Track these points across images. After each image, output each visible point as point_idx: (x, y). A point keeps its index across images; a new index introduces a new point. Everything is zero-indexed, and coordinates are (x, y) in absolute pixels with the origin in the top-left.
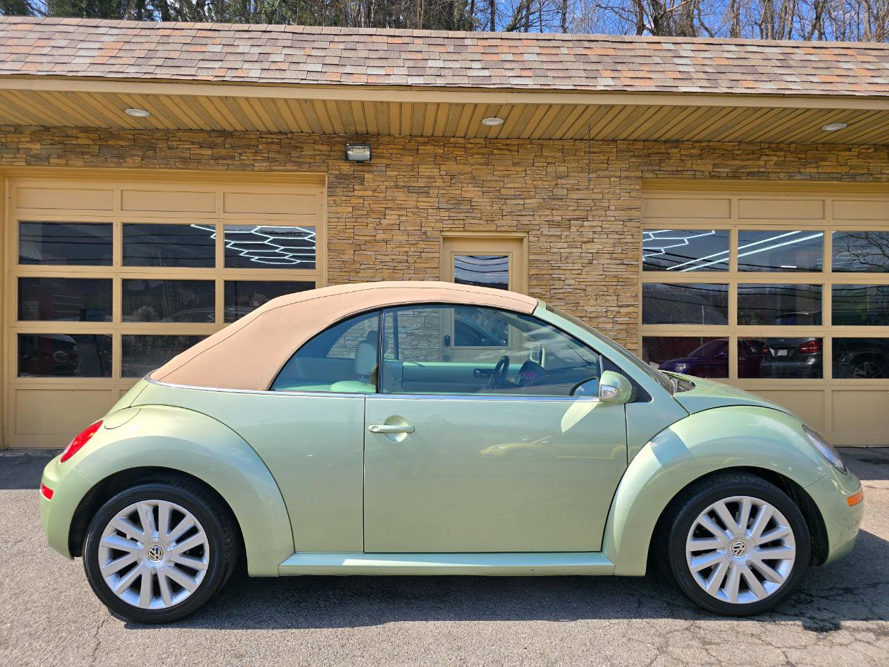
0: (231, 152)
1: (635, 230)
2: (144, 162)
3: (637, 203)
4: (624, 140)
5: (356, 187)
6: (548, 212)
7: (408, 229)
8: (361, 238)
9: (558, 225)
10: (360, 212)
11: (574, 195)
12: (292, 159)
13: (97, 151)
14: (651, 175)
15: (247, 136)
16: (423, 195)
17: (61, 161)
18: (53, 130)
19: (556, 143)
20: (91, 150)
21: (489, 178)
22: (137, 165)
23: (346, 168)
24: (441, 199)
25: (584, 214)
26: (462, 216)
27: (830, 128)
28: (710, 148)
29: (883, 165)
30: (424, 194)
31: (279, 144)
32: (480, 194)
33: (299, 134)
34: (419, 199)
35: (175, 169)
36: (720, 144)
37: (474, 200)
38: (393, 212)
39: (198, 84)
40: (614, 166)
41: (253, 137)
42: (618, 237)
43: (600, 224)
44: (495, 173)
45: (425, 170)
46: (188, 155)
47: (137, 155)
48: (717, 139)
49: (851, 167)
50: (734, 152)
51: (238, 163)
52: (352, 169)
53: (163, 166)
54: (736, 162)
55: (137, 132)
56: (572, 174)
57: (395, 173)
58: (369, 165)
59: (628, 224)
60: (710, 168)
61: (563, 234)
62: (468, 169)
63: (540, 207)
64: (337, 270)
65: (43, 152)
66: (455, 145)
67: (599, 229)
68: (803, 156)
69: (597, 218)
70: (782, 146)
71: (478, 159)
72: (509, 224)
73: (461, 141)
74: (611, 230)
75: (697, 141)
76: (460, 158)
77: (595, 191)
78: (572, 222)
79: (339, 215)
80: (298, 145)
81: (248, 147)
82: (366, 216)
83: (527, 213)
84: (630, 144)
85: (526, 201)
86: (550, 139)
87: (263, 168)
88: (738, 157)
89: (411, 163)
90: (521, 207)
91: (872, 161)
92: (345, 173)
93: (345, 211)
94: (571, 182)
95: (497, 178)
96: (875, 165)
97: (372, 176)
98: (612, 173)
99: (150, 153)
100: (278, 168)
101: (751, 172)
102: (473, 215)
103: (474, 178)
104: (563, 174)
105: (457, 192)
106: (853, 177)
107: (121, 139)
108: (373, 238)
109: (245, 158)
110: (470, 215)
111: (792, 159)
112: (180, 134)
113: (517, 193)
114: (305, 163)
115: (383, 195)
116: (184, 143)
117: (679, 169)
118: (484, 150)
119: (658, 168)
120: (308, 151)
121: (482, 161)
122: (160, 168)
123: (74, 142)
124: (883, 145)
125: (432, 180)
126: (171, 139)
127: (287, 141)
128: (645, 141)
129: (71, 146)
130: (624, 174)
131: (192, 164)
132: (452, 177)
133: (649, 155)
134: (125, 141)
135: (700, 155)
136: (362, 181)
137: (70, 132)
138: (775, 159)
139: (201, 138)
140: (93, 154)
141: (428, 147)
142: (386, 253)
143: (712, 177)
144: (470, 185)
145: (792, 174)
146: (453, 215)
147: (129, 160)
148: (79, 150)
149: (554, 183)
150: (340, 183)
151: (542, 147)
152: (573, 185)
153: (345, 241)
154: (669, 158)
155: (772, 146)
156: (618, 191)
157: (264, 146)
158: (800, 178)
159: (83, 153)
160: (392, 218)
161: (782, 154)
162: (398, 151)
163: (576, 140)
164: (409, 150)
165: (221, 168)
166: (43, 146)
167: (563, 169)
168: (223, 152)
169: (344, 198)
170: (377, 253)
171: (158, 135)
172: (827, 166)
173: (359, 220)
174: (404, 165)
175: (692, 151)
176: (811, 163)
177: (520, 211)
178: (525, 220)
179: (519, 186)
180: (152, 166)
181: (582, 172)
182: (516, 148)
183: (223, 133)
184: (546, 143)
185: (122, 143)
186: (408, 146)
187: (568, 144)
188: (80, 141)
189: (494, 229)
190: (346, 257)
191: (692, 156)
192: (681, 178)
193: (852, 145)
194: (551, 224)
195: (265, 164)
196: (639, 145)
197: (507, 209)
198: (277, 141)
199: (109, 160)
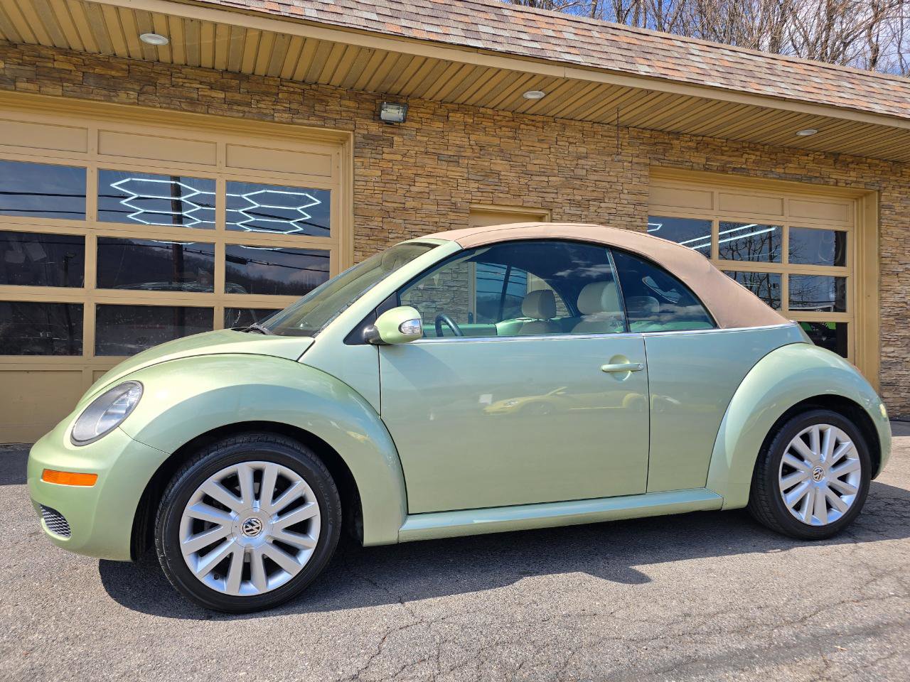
0: (248, 99)
1: (644, 214)
2: (142, 98)
3: (646, 189)
4: (635, 127)
5: (385, 150)
6: (569, 191)
7: (438, 198)
8: (389, 205)
9: (579, 205)
10: (391, 177)
11: (592, 177)
12: (317, 113)
13: (81, 79)
14: (657, 163)
15: (266, 82)
16: (451, 164)
17: (31, 86)
18: (22, 48)
19: (577, 124)
20: (72, 77)
21: (517, 153)
22: (132, 101)
23: (374, 128)
24: (470, 170)
25: (601, 196)
26: (489, 189)
27: (802, 134)
28: (703, 142)
29: (831, 170)
30: (455, 164)
31: (303, 93)
32: (508, 167)
33: (325, 86)
34: (450, 168)
35: (181, 110)
36: (712, 139)
37: (503, 173)
38: (425, 180)
39: (254, 16)
40: (626, 151)
41: (271, 83)
42: (629, 219)
43: (614, 206)
44: (522, 148)
45: (456, 138)
46: (195, 96)
47: (133, 90)
48: (711, 135)
49: (809, 171)
50: (723, 148)
51: (254, 111)
52: (381, 130)
53: (165, 105)
54: (724, 158)
55: (132, 62)
56: (591, 156)
57: (426, 139)
58: (399, 127)
59: (639, 208)
60: (703, 161)
61: (584, 213)
62: (496, 141)
63: (564, 186)
64: (363, 238)
65: (7, 73)
66: (484, 116)
67: (614, 211)
68: (773, 157)
69: (612, 200)
70: (759, 146)
71: (505, 132)
72: (535, 201)
73: (490, 112)
74: (624, 212)
75: (694, 135)
76: (490, 130)
77: (611, 173)
78: (591, 203)
79: (366, 178)
80: (323, 98)
81: (267, 94)
82: (396, 182)
83: (552, 191)
84: (639, 132)
85: (551, 179)
86: (572, 119)
87: (284, 120)
88: (725, 153)
89: (440, 130)
90: (545, 184)
91: (823, 166)
92: (373, 133)
93: (373, 174)
94: (590, 163)
95: (524, 153)
96: (826, 170)
97: (401, 140)
98: (625, 158)
99: (149, 88)
100: (300, 121)
101: (735, 168)
102: (501, 188)
103: (502, 151)
104: (583, 155)
105: (486, 164)
106: (810, 179)
107: (112, 68)
108: (402, 206)
109: (263, 106)
110: (496, 188)
111: (766, 159)
112: (186, 70)
113: (543, 170)
114: (330, 119)
115: (412, 160)
116: (191, 81)
117: (680, 159)
118: (511, 124)
119: (662, 157)
120: (333, 106)
121: (511, 134)
122: (161, 107)
123: (50, 65)
124: (831, 153)
125: (462, 149)
126: (176, 75)
127: (312, 92)
128: (652, 130)
129: (45, 69)
130: (635, 160)
131: (200, 106)
132: (482, 148)
133: (655, 144)
134: (117, 71)
135: (697, 148)
136: (392, 145)
137: (44, 52)
138: (753, 157)
139: (212, 77)
140: (76, 82)
141: (458, 115)
142: (415, 222)
143: (706, 169)
144: (498, 158)
145: (766, 173)
146: (482, 187)
147: (122, 95)
148: (56, 75)
149: (575, 162)
150: (368, 144)
151: (564, 127)
152: (592, 166)
153: (373, 207)
154: (672, 148)
155: (752, 145)
156: (630, 176)
157: (286, 95)
158: (772, 176)
159: (61, 80)
160: (421, 185)
161: (758, 153)
162: (428, 116)
163: (594, 123)
164: (438, 115)
165: (235, 114)
166: (7, 66)
167: (583, 150)
168: (238, 97)
169: (372, 160)
170: (406, 222)
171: (158, 68)
172: (792, 168)
173: (388, 185)
174: (434, 131)
175: (690, 144)
176: (780, 164)
177: (544, 188)
178: (549, 197)
179: (545, 162)
180: (150, 104)
181: (599, 154)
182: (540, 125)
183: (239, 75)
184: (567, 122)
185: (113, 73)
186: (439, 112)
187: (587, 126)
188: (56, 65)
189: (521, 204)
190: (373, 225)
191: (689, 148)
192: (680, 168)
193: (810, 150)
194: (572, 202)
195: (286, 115)
196: (647, 134)
197: (533, 185)
198: (300, 91)
199: (95, 91)
